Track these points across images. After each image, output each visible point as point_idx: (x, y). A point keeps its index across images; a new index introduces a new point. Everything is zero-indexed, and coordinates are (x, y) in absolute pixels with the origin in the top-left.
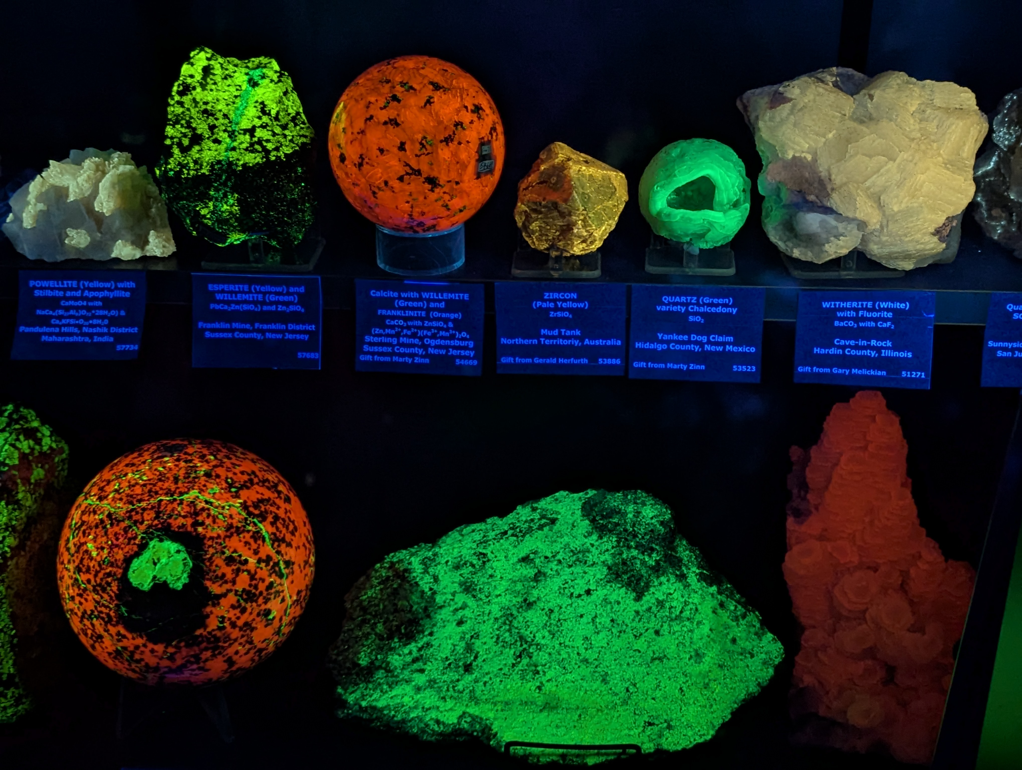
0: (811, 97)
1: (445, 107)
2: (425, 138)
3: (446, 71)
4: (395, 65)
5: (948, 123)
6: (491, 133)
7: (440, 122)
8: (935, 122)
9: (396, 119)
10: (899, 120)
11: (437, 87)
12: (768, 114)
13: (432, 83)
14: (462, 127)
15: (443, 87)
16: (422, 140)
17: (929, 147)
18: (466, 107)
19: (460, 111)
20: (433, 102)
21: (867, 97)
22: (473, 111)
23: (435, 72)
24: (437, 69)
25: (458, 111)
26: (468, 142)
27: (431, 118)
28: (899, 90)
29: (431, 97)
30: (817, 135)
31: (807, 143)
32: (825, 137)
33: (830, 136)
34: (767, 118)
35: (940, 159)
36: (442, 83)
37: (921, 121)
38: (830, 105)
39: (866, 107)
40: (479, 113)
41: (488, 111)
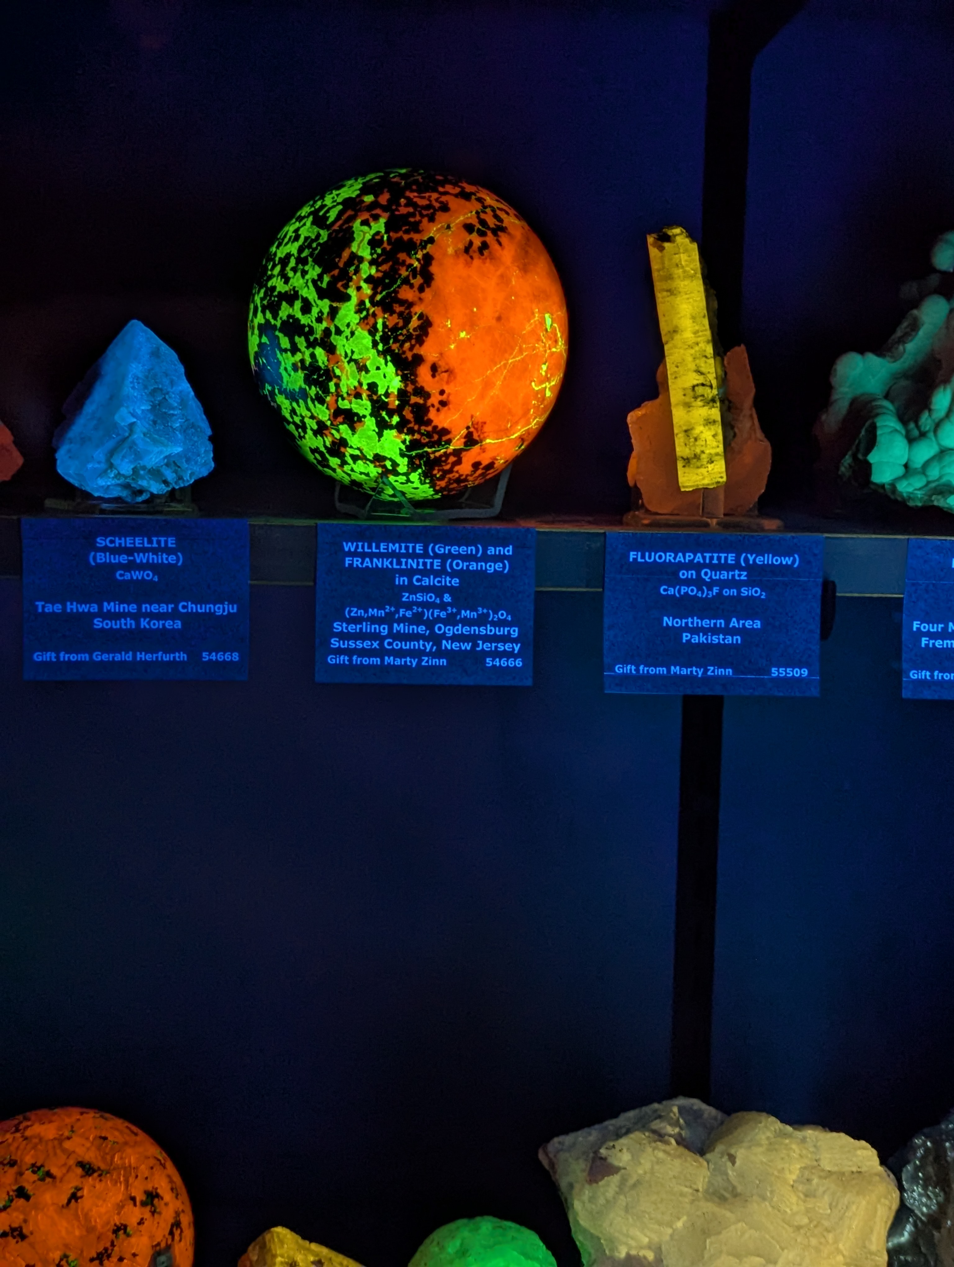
0: (647, 1166)
1: (100, 1203)
2: (66, 1256)
3: (105, 1138)
4: (28, 1133)
5: (846, 1200)
6: (171, 1233)
7: (90, 1230)
8: (827, 1198)
9: (21, 1228)
10: (775, 1199)
11: (88, 1169)
12: (587, 1193)
13: (81, 1164)
14: (125, 1232)
15: (99, 1168)
16: (61, 1260)
17: (823, 1240)
18: (133, 1199)
19: (123, 1207)
20: (82, 1197)
21: (726, 1158)
22: (144, 1204)
23: (88, 1145)
24: (91, 1139)
25: (120, 1207)
26: (134, 1255)
27: (76, 1223)
28: (771, 1148)
29: (78, 1189)
30: (660, 1224)
31: (646, 1236)
32: (671, 1227)
33: (679, 1224)
34: (585, 1198)
35: (840, 1258)
36: (98, 1163)
37: (806, 1196)
38: (674, 1177)
39: (726, 1174)
40: (153, 1205)
41: (167, 1196)
